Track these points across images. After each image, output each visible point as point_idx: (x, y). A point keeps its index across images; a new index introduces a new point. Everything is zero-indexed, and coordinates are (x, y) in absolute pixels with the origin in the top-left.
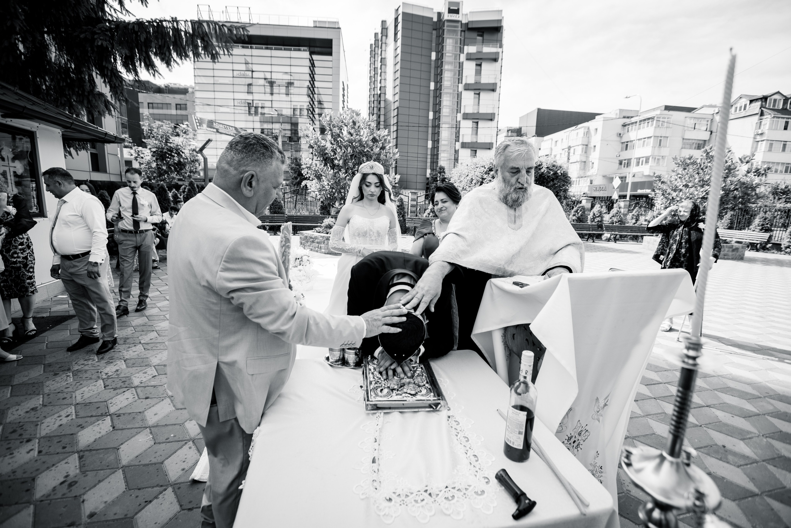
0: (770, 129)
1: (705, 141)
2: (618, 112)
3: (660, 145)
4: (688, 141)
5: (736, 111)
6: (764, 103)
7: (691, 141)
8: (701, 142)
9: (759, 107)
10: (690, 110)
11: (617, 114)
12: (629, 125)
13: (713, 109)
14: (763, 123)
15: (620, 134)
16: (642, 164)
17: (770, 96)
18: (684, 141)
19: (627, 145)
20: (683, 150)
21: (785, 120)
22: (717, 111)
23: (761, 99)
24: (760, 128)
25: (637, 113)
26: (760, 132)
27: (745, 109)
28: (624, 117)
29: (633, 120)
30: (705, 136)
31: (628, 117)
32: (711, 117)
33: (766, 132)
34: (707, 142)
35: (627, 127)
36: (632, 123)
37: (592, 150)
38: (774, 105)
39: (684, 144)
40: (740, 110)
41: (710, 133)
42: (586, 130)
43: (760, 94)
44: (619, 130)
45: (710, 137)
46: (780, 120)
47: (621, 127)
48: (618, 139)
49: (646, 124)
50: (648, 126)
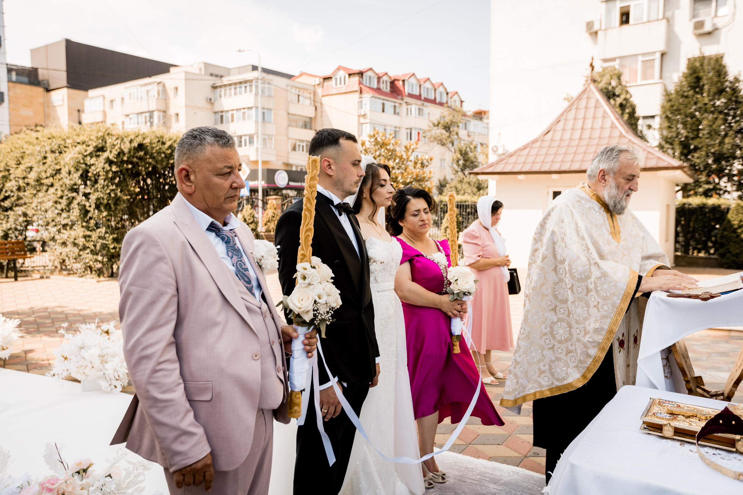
0: (371, 110)
1: (311, 118)
2: (202, 66)
3: (264, 119)
4: (293, 117)
5: (336, 85)
6: (361, 79)
7: (296, 117)
8: (308, 120)
9: (358, 83)
10: (289, 77)
11: (200, 69)
12: (220, 87)
13: (314, 79)
14: (364, 102)
15: (210, 100)
16: (245, 145)
17: (365, 72)
18: (290, 116)
19: (222, 117)
20: (290, 128)
21: (381, 101)
22: (318, 82)
23: (358, 73)
24: (361, 108)
25: (228, 71)
26: (363, 113)
27: (345, 84)
28: (212, 75)
29: (225, 80)
30: (310, 112)
31: (217, 76)
32: (312, 88)
33: (368, 113)
34: (313, 120)
35: (218, 90)
36: (225, 86)
37: (173, 120)
38: (370, 83)
39: (290, 120)
40: (340, 84)
41: (314, 108)
42: (161, 88)
43: (357, 68)
44: (208, 93)
45: (316, 114)
46: (378, 100)
47: (210, 89)
48: (209, 106)
49: (243, 88)
50: (246, 92)
